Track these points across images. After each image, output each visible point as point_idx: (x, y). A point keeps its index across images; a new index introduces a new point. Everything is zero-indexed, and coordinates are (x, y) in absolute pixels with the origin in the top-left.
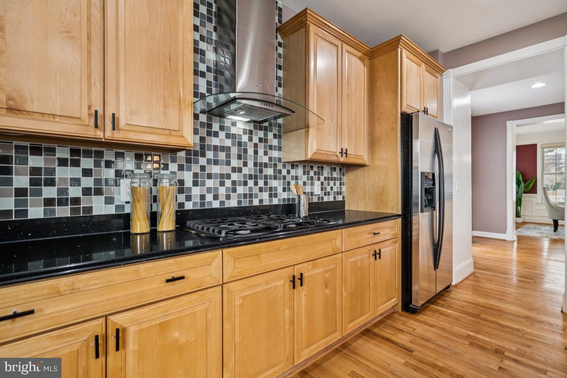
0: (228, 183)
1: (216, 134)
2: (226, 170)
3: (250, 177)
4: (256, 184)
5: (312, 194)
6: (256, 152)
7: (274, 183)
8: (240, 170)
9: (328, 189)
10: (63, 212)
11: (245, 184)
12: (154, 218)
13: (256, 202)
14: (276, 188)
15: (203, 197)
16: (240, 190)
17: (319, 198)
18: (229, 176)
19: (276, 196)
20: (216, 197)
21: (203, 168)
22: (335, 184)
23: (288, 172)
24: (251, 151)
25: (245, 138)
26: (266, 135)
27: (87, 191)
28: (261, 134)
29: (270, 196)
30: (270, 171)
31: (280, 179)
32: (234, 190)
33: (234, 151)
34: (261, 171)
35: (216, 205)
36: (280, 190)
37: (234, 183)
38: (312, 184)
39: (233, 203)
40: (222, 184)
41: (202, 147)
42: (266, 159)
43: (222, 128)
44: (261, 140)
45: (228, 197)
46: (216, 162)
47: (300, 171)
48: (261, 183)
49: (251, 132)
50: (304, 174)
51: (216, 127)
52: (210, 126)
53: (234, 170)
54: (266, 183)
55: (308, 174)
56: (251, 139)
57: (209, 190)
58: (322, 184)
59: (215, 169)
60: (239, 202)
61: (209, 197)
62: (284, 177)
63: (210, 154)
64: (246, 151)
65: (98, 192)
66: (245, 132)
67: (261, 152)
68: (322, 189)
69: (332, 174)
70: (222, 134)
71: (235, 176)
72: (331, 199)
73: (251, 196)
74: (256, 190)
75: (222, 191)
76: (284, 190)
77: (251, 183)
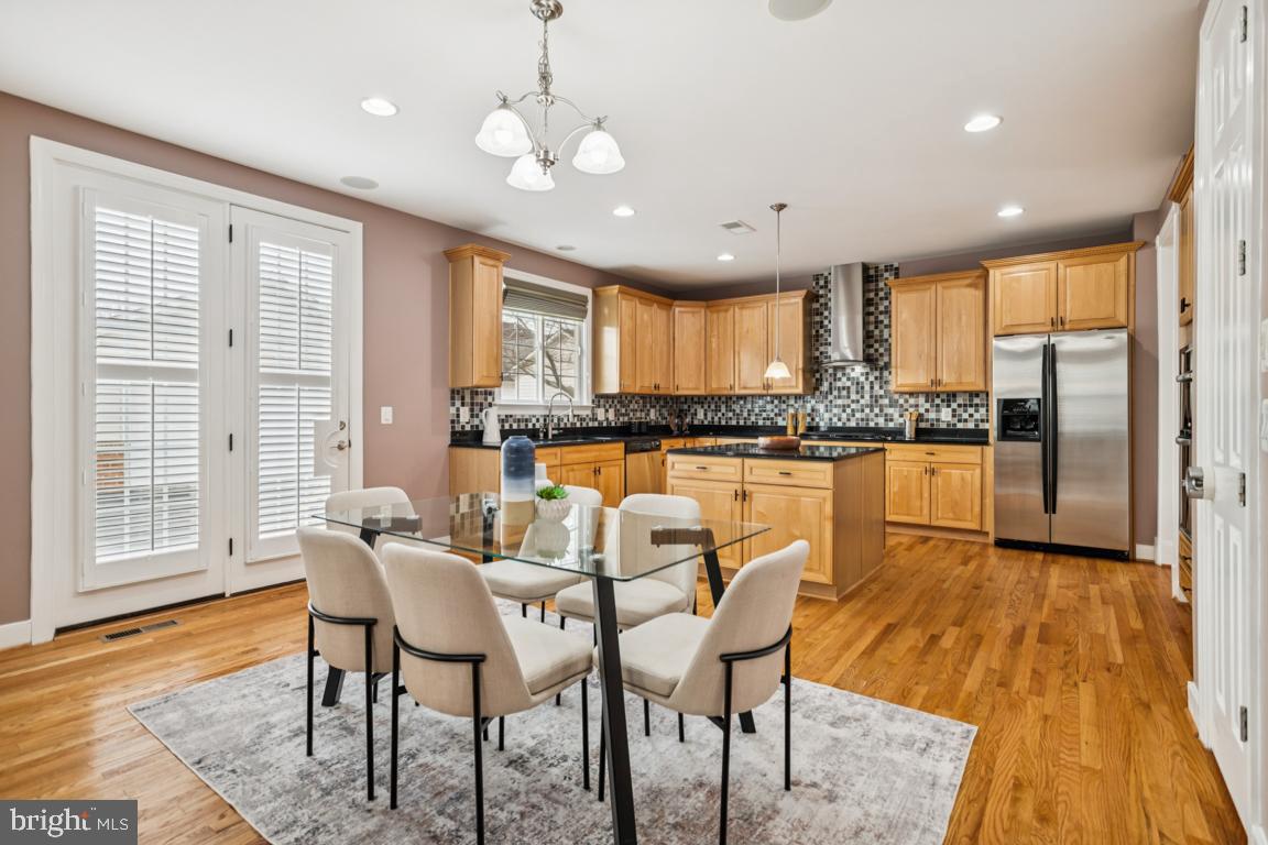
0: (849, 411)
1: (840, 379)
2: (847, 402)
3: (867, 406)
4: (872, 411)
5: (938, 420)
6: (872, 388)
7: (890, 411)
8: (858, 401)
9: (965, 416)
10: (768, 423)
11: (863, 411)
12: (796, 428)
13: (872, 424)
14: (892, 415)
15: (831, 419)
16: (858, 415)
17: (948, 425)
18: (849, 406)
19: (892, 420)
20: (839, 420)
21: (831, 402)
22: (977, 411)
23: (907, 401)
24: (867, 388)
25: (862, 379)
26: (881, 374)
27: (776, 415)
28: (877, 374)
29: (886, 420)
30: (886, 401)
31: (896, 407)
32: (854, 416)
33: (853, 389)
34: (876, 401)
35: (840, 424)
36: (896, 416)
37: (853, 410)
38: (938, 411)
39: (853, 424)
40: (844, 411)
41: (831, 389)
42: (882, 392)
43: (844, 374)
44: (876, 378)
45: (849, 420)
46: (839, 397)
47: (922, 400)
48: (877, 410)
49: (867, 374)
50: (927, 401)
51: (839, 375)
52: (835, 375)
53: (853, 401)
54: (881, 411)
55: (933, 401)
56: (867, 379)
57: (835, 415)
58: (954, 410)
59: (839, 402)
60: (858, 424)
61: (835, 420)
62: (902, 406)
63: (835, 393)
64: (863, 388)
65: (780, 415)
66: (862, 374)
67: (876, 387)
68: (954, 416)
69: (971, 400)
70: (844, 379)
71: (853, 406)
72: (971, 425)
73: (868, 420)
74: (872, 416)
75: (844, 416)
76: (901, 416)
77: (867, 410)
